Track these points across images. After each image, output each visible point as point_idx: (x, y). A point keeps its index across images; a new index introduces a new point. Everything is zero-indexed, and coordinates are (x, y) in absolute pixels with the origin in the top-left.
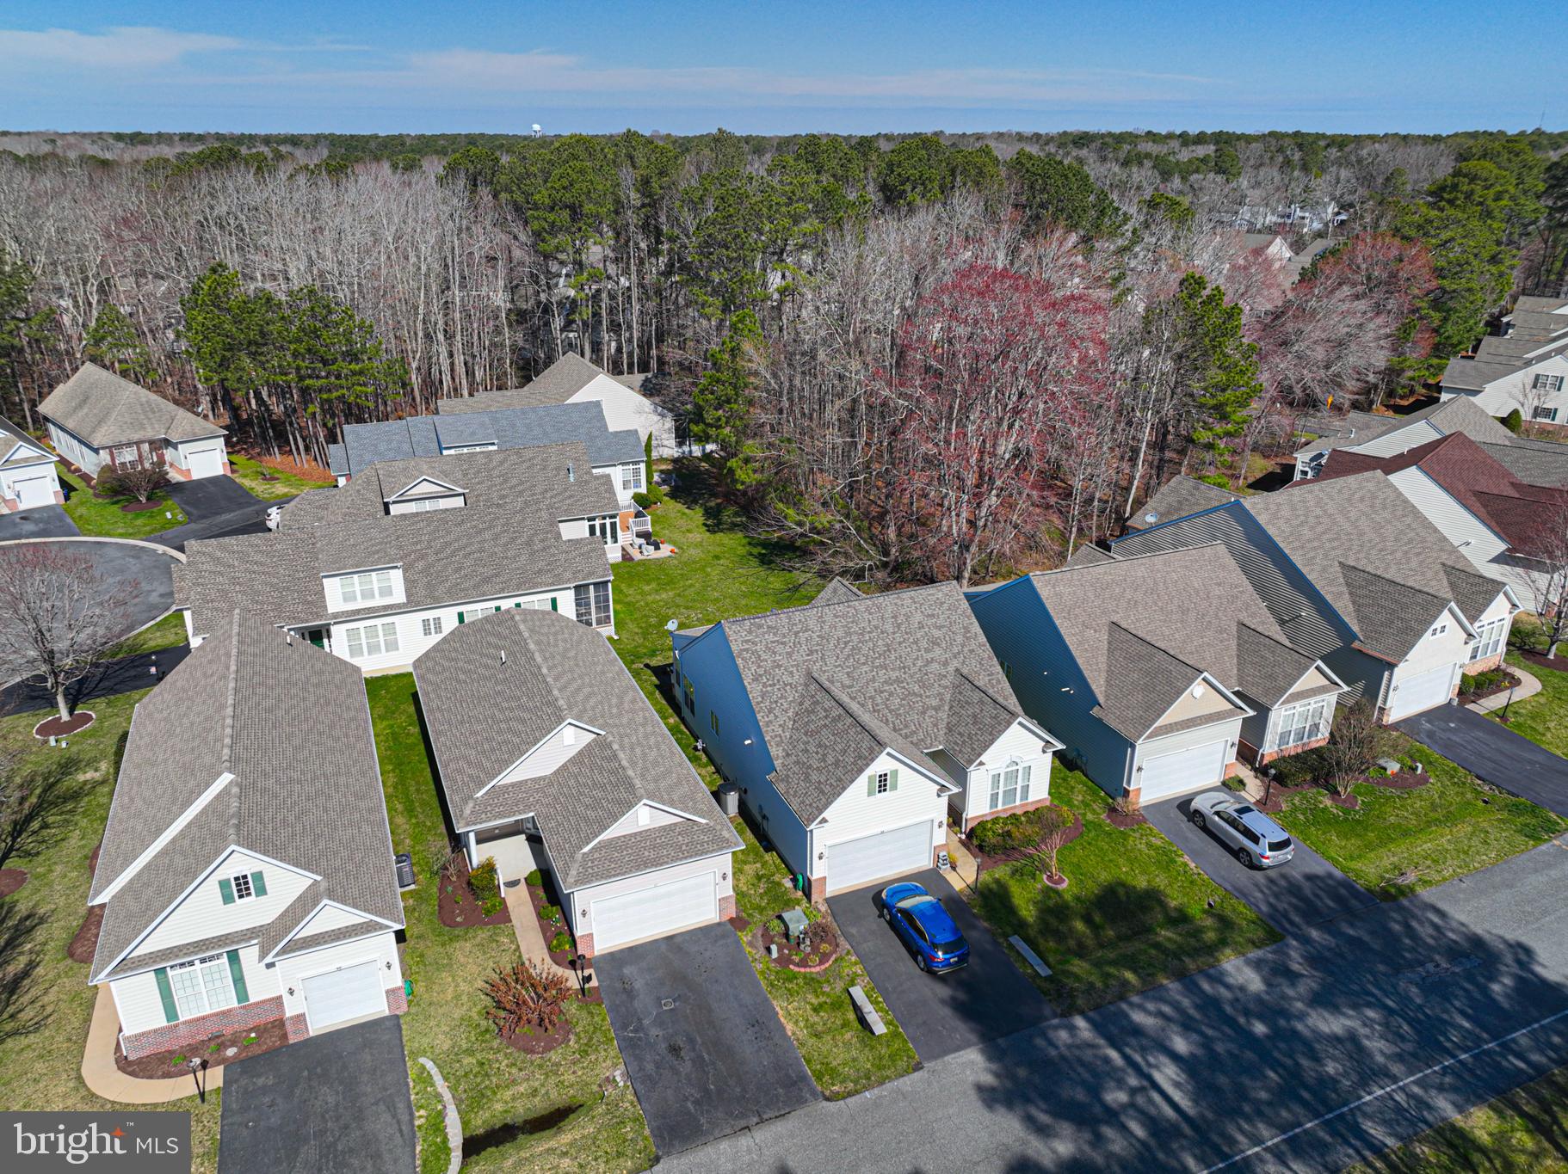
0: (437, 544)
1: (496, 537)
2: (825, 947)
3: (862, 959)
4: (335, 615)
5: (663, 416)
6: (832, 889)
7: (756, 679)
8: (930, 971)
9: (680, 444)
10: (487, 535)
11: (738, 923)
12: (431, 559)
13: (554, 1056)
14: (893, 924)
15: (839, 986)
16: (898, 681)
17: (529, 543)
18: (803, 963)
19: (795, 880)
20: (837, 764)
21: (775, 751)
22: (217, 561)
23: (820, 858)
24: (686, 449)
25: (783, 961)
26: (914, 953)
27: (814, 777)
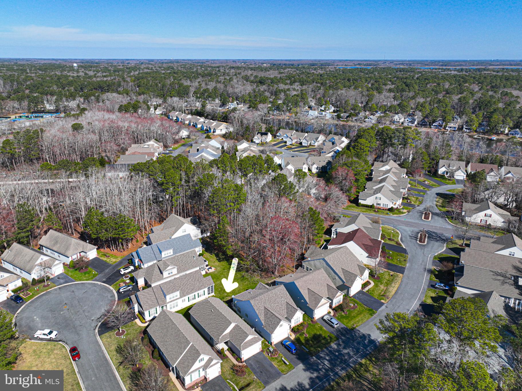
0: (182, 284)
1: (192, 280)
2: (276, 353)
3: (282, 354)
4: (168, 302)
5: (198, 229)
6: (275, 343)
7: (257, 310)
8: (292, 353)
9: (202, 235)
10: (190, 280)
11: (262, 351)
12: (182, 287)
13: (245, 376)
14: (285, 347)
15: (280, 358)
16: (278, 305)
17: (198, 280)
18: (274, 356)
19: (268, 342)
20: (274, 323)
21: (263, 322)
22: (144, 295)
23: (273, 339)
25: (271, 356)
26: (289, 351)
27: (271, 326)
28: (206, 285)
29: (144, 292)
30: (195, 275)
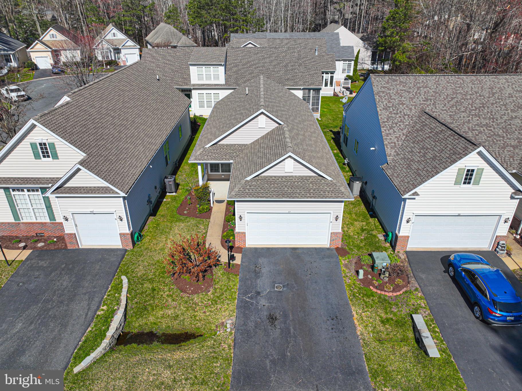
0: (244, 61)
1: (271, 62)
2: (399, 281)
3: (426, 297)
4: (194, 85)
5: (367, 49)
6: (412, 246)
7: (386, 108)
8: (485, 321)
9: (373, 64)
10: (267, 60)
11: (341, 251)
12: (240, 67)
13: (196, 298)
14: (456, 280)
15: (405, 311)
17: (286, 66)
18: (380, 287)
19: (386, 236)
21: (388, 151)
22: (153, 57)
23: (408, 222)
24: (375, 66)
25: (366, 282)
26: (471, 303)
28: (301, 83)
29: (157, 52)
30: (284, 54)
